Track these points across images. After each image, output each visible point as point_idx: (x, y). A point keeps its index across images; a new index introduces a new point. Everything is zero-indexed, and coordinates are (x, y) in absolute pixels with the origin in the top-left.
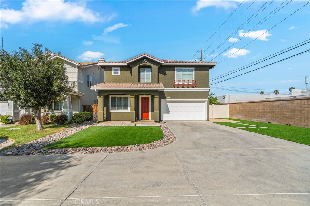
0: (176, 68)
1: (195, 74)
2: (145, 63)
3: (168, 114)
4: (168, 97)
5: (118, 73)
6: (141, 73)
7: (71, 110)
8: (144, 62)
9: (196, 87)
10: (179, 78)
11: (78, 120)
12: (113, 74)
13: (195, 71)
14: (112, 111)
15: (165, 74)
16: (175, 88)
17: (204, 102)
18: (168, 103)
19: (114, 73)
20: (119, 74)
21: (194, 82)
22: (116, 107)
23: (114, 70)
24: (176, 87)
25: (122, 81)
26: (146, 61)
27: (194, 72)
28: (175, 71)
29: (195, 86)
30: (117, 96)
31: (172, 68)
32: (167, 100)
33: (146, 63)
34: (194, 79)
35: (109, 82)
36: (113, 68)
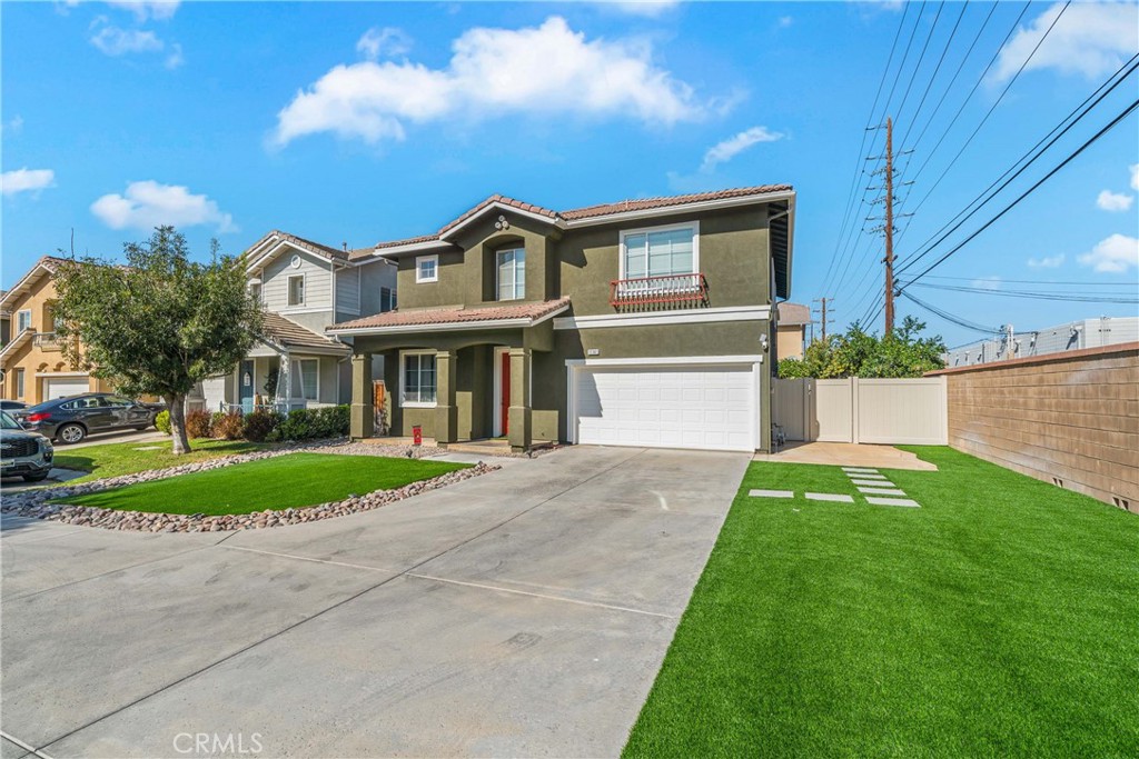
0: (622, 234)
1: (700, 247)
2: (504, 228)
3: (597, 419)
4: (590, 352)
5: (432, 275)
6: (501, 268)
7: (298, 401)
8: (498, 225)
9: (705, 304)
10: (633, 272)
11: (301, 431)
12: (419, 280)
13: (701, 234)
14: (405, 404)
15: (581, 262)
16: (618, 311)
17: (747, 367)
18: (595, 375)
19: (424, 275)
20: (435, 279)
21: (696, 281)
22: (416, 390)
23: (424, 266)
24: (621, 307)
25: (442, 300)
26: (505, 224)
27: (696, 238)
28: (618, 244)
29: (704, 301)
30: (420, 353)
31: (607, 233)
32: (589, 362)
33: (507, 229)
34: (696, 269)
35: (409, 307)
36: (419, 260)
